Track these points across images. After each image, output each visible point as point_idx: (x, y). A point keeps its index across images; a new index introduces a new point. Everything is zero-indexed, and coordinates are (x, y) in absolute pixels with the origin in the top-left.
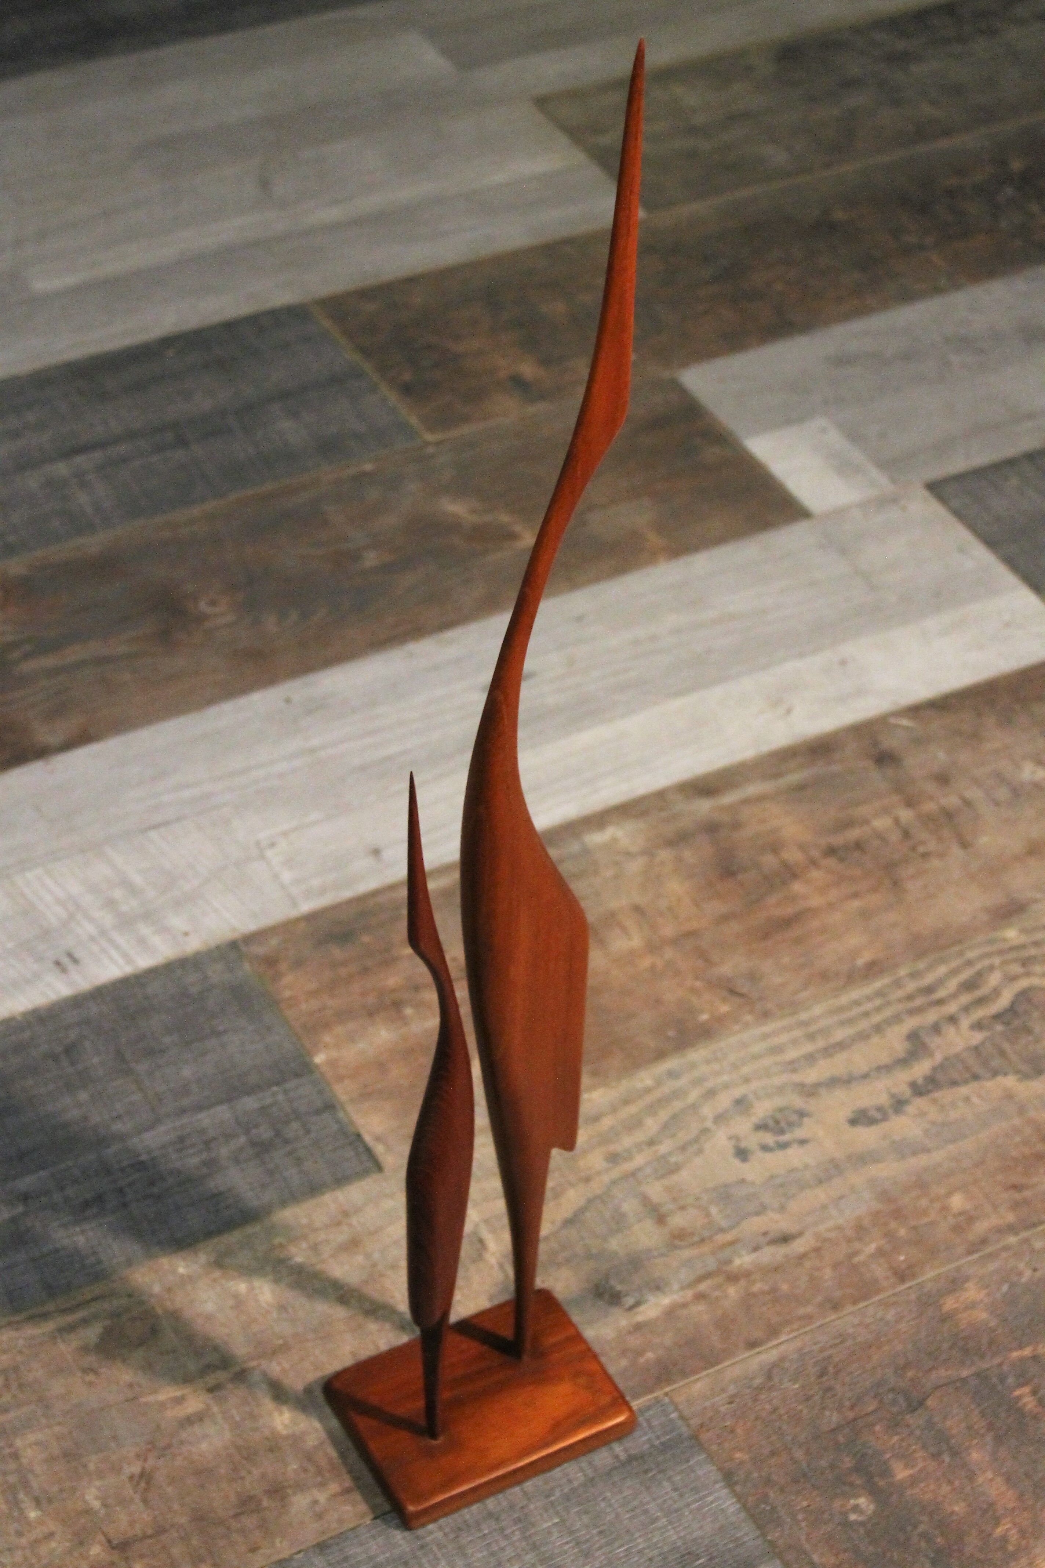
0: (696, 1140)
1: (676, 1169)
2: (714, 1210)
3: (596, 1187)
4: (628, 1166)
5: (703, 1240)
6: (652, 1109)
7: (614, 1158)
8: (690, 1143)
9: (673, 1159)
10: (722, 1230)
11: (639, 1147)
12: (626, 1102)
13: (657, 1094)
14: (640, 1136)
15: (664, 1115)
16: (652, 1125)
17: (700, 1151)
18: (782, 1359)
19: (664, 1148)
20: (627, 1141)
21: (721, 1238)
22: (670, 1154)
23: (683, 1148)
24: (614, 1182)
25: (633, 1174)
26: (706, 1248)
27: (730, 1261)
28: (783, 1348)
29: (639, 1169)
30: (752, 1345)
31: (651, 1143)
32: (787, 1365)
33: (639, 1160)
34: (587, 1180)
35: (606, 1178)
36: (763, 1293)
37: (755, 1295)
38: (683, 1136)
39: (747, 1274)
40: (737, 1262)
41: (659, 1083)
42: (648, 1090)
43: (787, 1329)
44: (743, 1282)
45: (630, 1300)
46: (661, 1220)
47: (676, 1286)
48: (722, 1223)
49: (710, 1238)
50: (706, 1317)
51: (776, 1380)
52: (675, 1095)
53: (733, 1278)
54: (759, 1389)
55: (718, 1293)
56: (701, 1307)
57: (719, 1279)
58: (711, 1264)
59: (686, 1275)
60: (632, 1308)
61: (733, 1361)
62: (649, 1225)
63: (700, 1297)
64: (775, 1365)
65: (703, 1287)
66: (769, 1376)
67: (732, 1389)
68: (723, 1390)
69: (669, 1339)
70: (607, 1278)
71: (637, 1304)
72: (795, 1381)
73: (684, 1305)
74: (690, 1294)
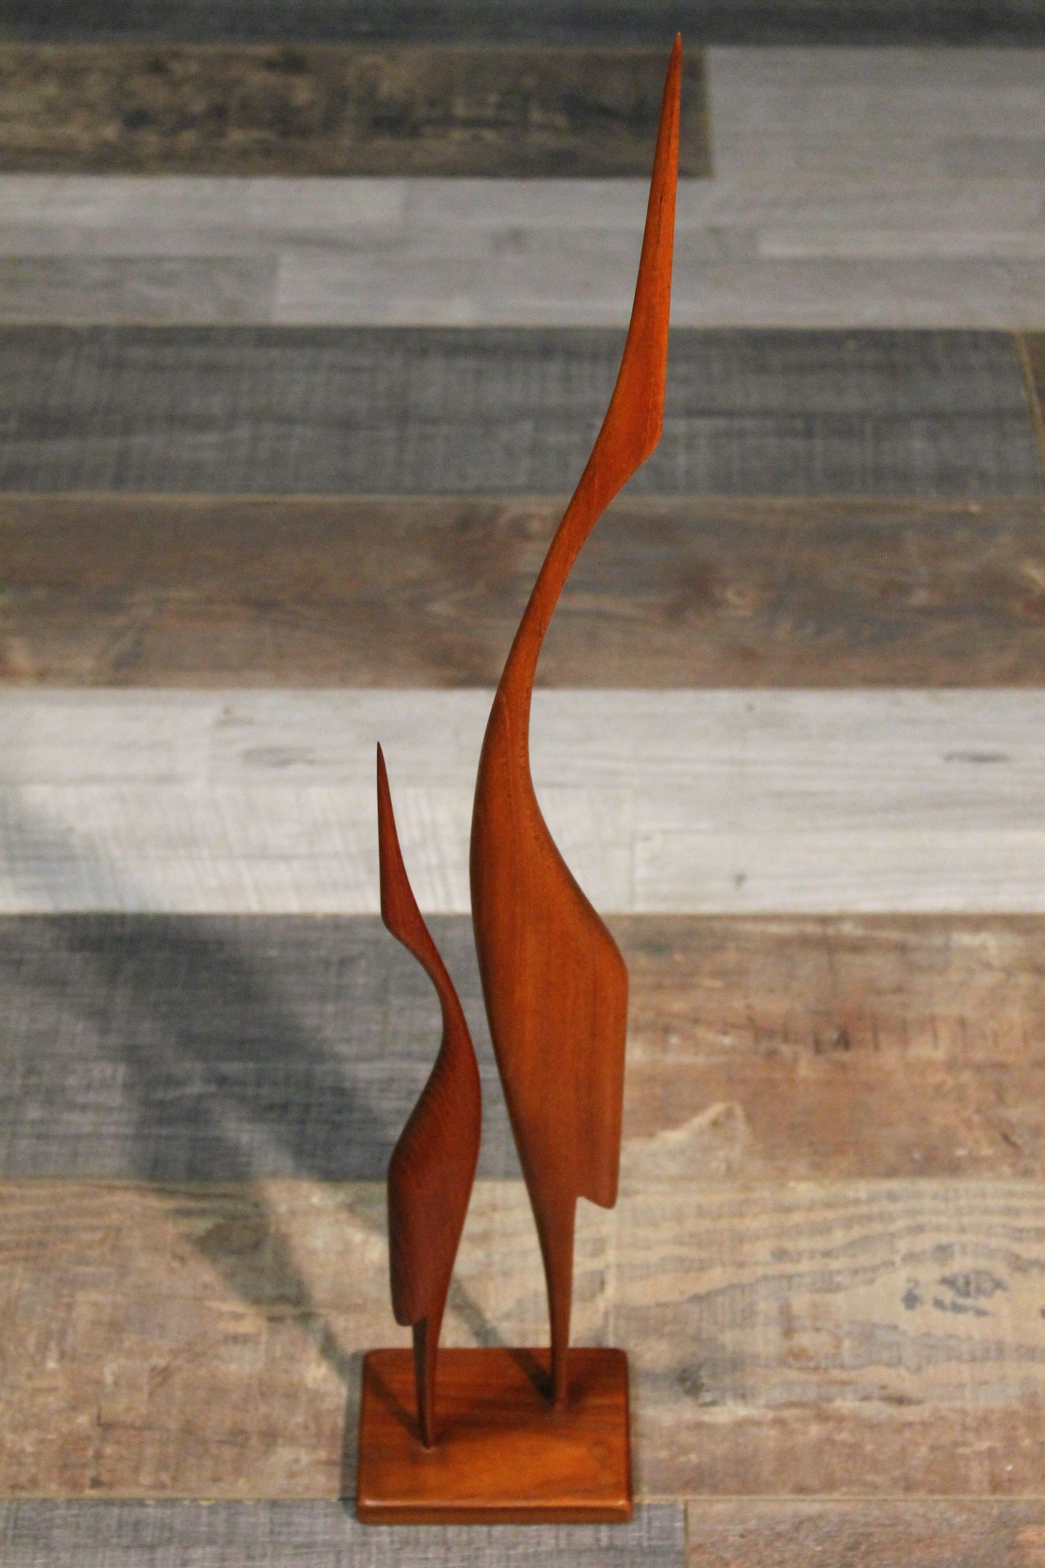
0: (874, 1269)
1: (837, 1288)
2: (847, 1344)
3: (746, 1276)
4: (789, 1268)
5: (817, 1369)
6: (848, 1223)
7: (781, 1255)
8: (865, 1270)
9: (838, 1279)
10: (842, 1367)
11: (812, 1254)
12: (828, 1205)
13: (864, 1210)
14: (820, 1243)
15: (857, 1232)
16: (839, 1237)
17: (872, 1281)
18: (821, 1516)
19: (835, 1264)
20: (804, 1244)
21: (837, 1374)
22: (839, 1272)
23: (856, 1272)
24: (765, 1278)
25: (790, 1278)
26: (815, 1378)
27: (830, 1400)
28: (830, 1506)
29: (800, 1275)
30: (801, 1489)
31: (827, 1254)
32: (822, 1523)
33: (805, 1266)
34: (741, 1265)
35: (760, 1271)
36: (844, 1444)
37: (833, 1443)
38: (864, 1260)
39: (840, 1420)
40: (838, 1403)
41: (871, 1200)
42: (857, 1202)
43: (845, 1489)
44: (831, 1425)
45: (708, 1397)
46: (788, 1332)
47: (762, 1401)
48: (848, 1359)
49: (826, 1370)
50: (771, 1444)
51: (803, 1533)
52: (882, 1217)
53: (822, 1417)
54: (779, 1535)
55: (797, 1426)
56: (773, 1433)
57: (809, 1412)
58: (811, 1395)
59: (778, 1395)
60: (705, 1405)
61: (772, 1497)
62: (774, 1332)
63: (779, 1422)
64: (810, 1519)
65: (789, 1414)
66: (797, 1528)
67: (752, 1524)
68: (743, 1522)
69: (722, 1449)
70: (700, 1366)
71: (714, 1403)
72: (818, 1542)
73: (758, 1424)
74: (771, 1415)
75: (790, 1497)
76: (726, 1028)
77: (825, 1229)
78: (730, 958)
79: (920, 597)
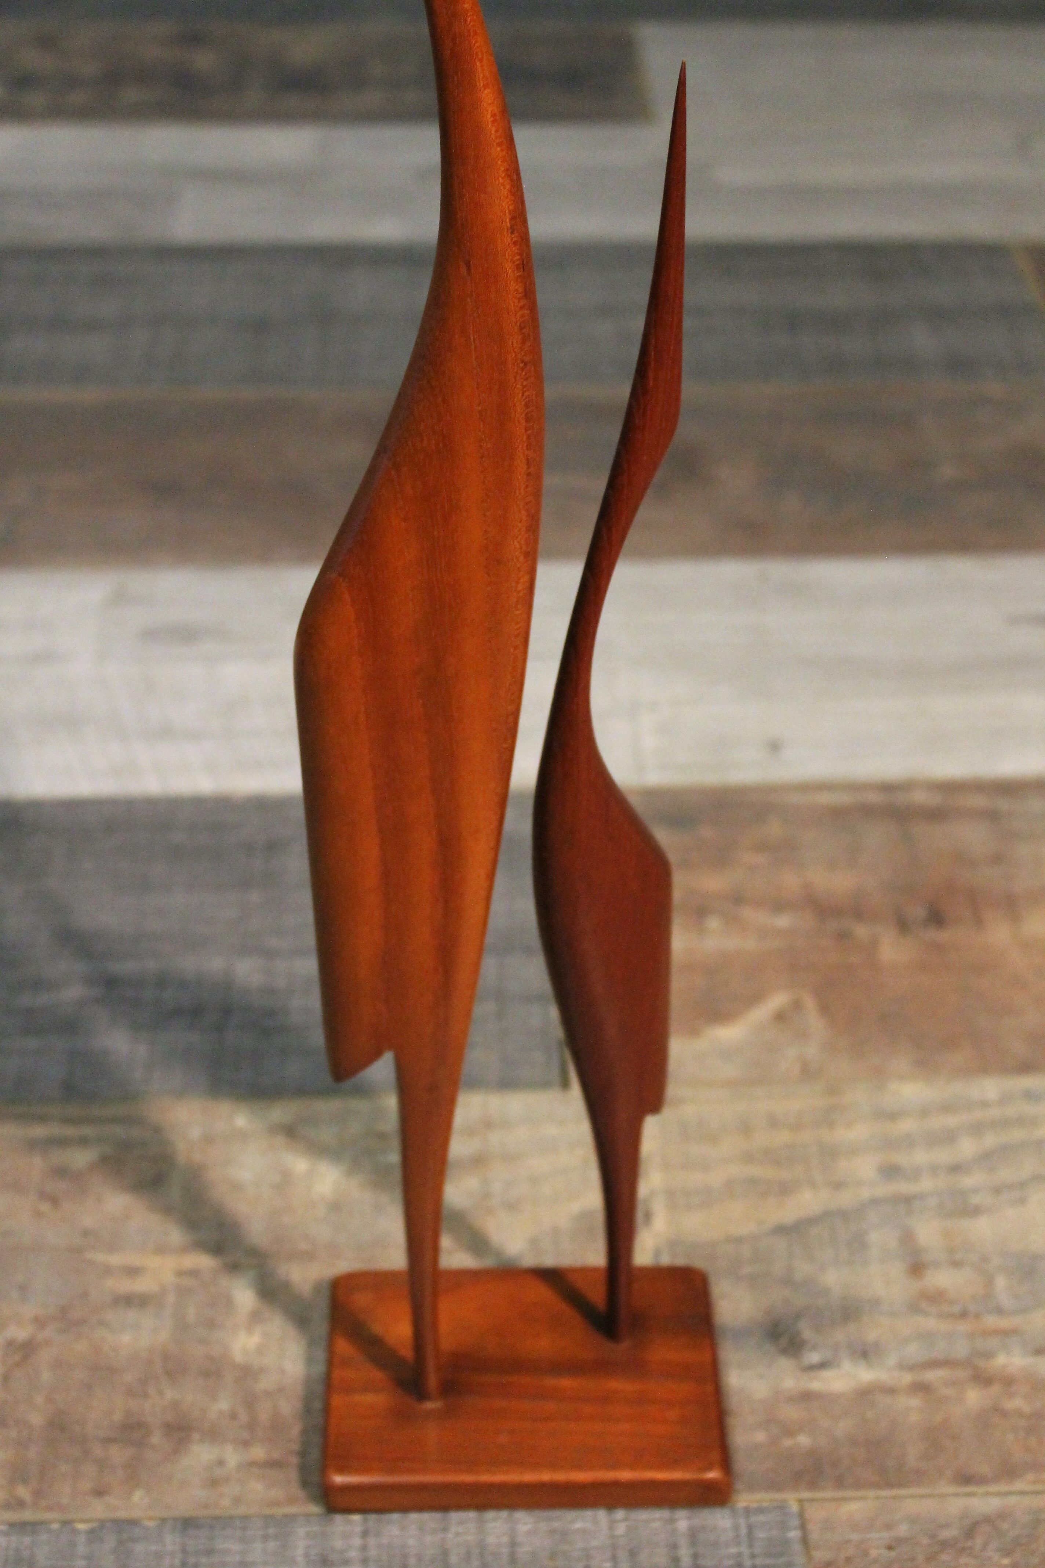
0: (1022, 1185)
1: (975, 1211)
2: (1001, 1282)
3: (846, 1199)
4: (903, 1187)
5: (963, 1315)
6: (977, 1129)
7: (890, 1171)
8: (1011, 1187)
9: (975, 1200)
10: (1000, 1311)
11: (934, 1170)
12: (947, 1108)
13: (994, 1113)
14: (943, 1156)
15: (990, 1140)
16: (967, 1148)
17: (1022, 1201)
18: (1002, 1515)
19: (968, 1181)
20: (921, 1157)
21: (991, 1321)
22: (975, 1191)
23: (997, 1190)
24: (875, 1202)
25: (908, 1200)
26: (962, 1327)
27: (989, 1355)
28: (1012, 1500)
29: (922, 1197)
30: (966, 1479)
31: (956, 1169)
32: (1005, 1526)
33: (926, 1184)
34: (838, 1186)
35: (866, 1193)
36: (1020, 1414)
37: (1004, 1414)
38: (1005, 1174)
39: (1008, 1381)
40: (1001, 1360)
41: (1005, 1100)
42: (984, 1104)
43: (1030, 1476)
44: (996, 1389)
45: (814, 1357)
46: (917, 1269)
47: (892, 1360)
48: (1006, 1302)
49: (977, 1316)
50: (914, 1417)
51: (979, 1541)
52: (1020, 1121)
53: (983, 1379)
54: (944, 1545)
55: (949, 1392)
56: (915, 1402)
57: (962, 1374)
58: (961, 1349)
59: (914, 1351)
60: (812, 1368)
61: (923, 1491)
62: (897, 1270)
63: (921, 1388)
64: (987, 1520)
65: (931, 1376)
66: (970, 1532)
67: (903, 1530)
68: (888, 1527)
69: (843, 1427)
70: (798, 1316)
71: (823, 1365)
72: (1007, 1553)
73: (891, 1391)
74: (907, 1378)
75: (951, 1489)
76: (779, 906)
77: (949, 1137)
78: (774, 829)
79: (948, 472)
